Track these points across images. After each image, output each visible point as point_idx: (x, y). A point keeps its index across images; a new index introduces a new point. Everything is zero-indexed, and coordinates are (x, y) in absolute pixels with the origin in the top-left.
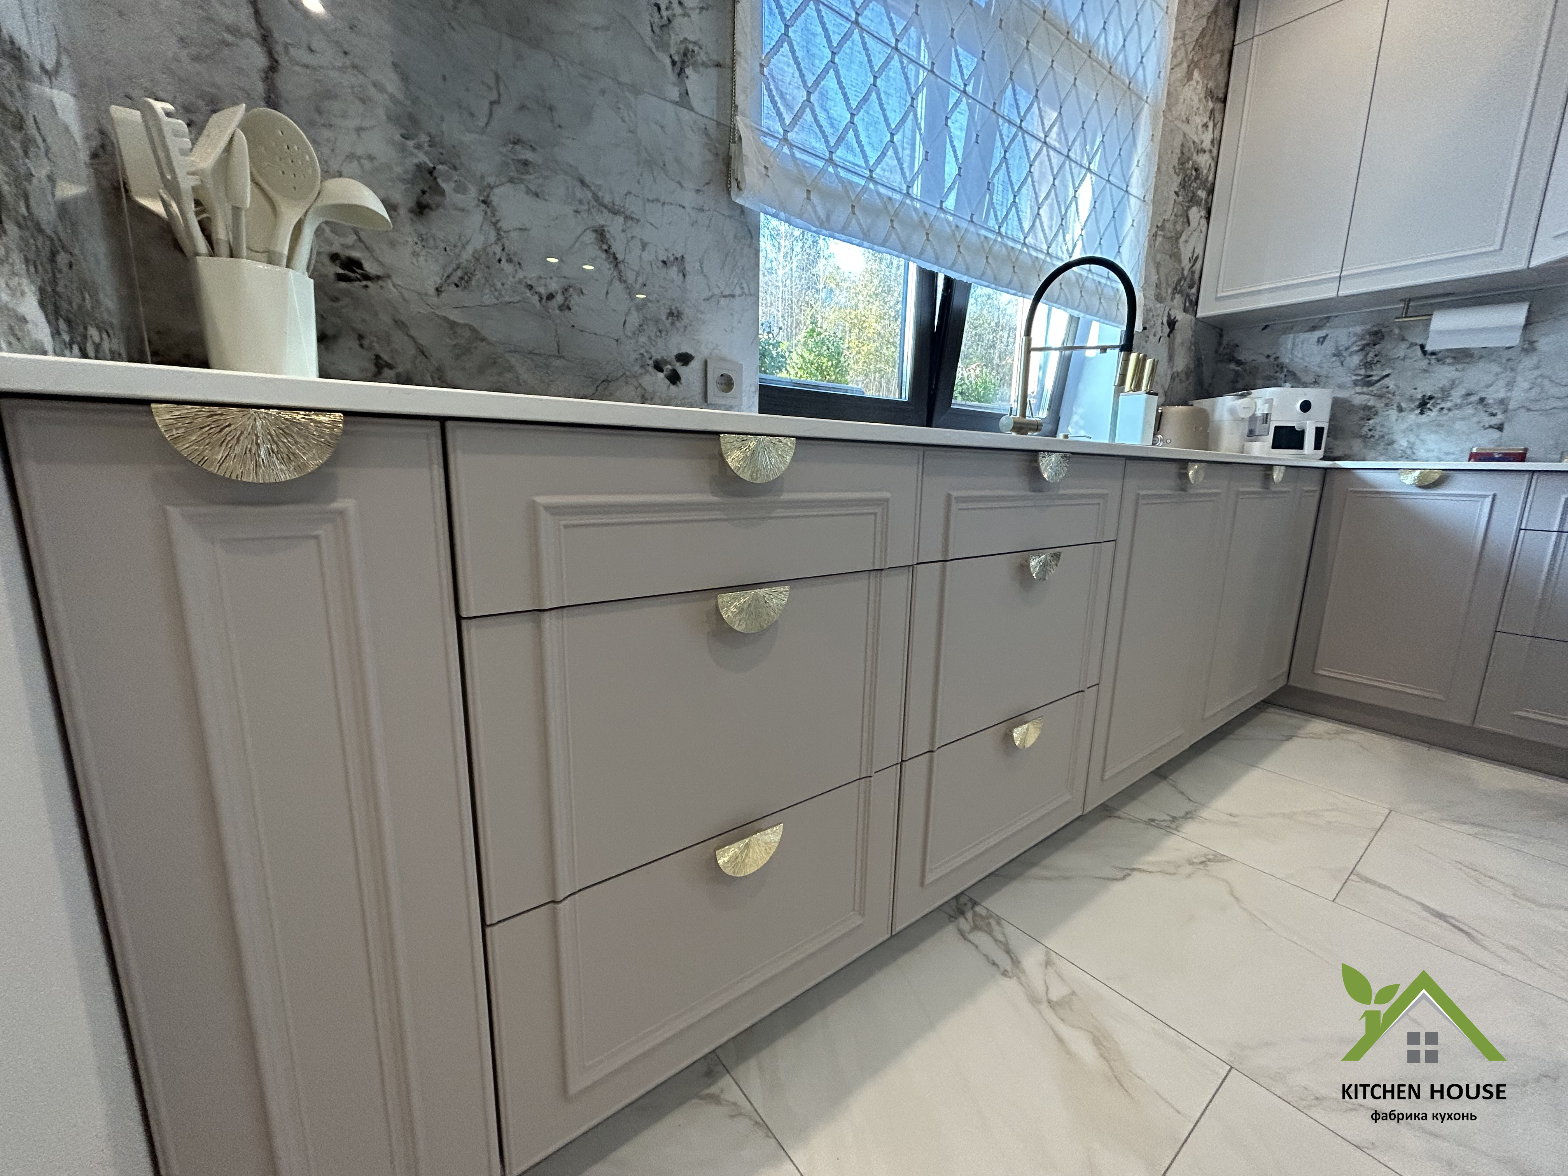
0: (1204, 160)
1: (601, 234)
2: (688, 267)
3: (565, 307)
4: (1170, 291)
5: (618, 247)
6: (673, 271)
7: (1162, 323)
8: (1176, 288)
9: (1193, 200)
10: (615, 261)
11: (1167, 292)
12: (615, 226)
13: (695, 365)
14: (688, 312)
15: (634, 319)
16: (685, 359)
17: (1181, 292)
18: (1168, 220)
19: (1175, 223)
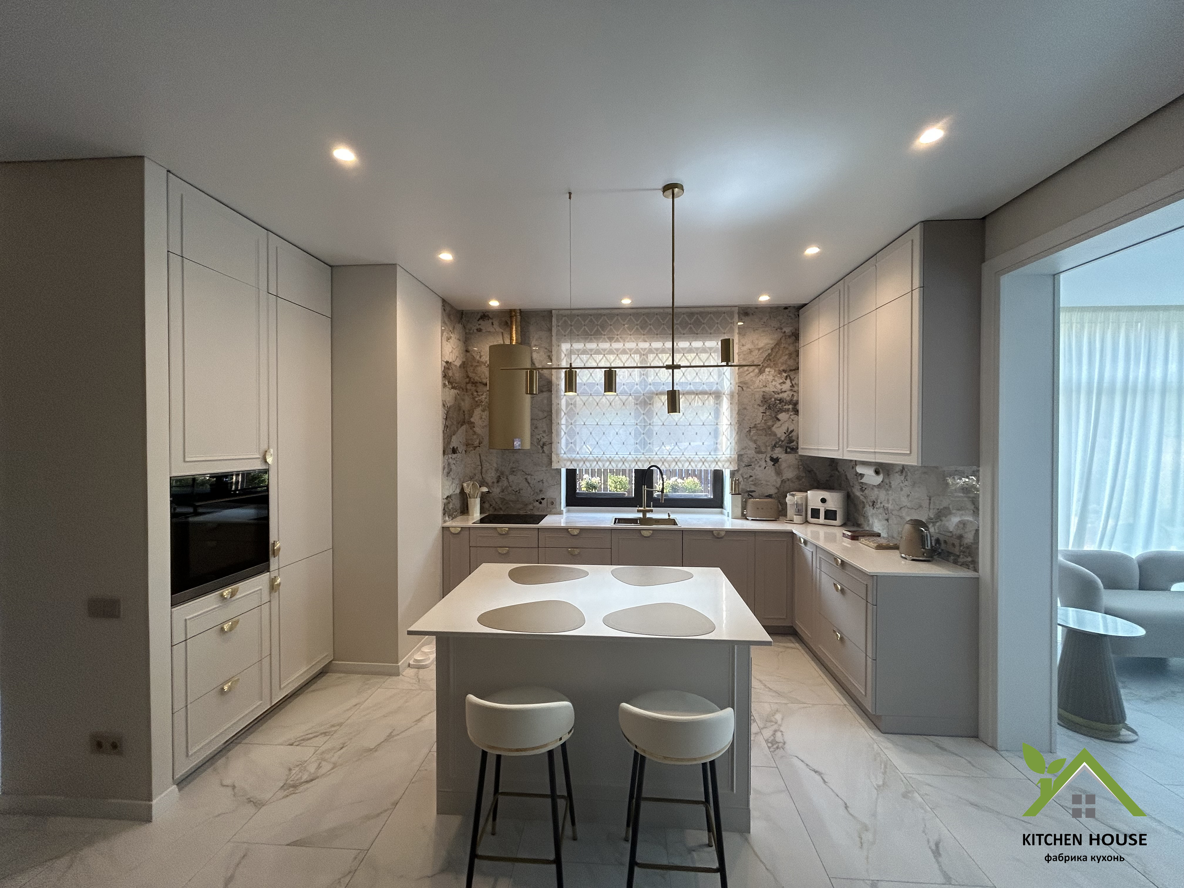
0: (784, 395)
1: (526, 479)
2: (544, 481)
3: (519, 493)
4: (769, 448)
5: (529, 481)
6: (541, 483)
7: (766, 461)
8: (775, 446)
9: (781, 411)
10: (529, 483)
11: (767, 449)
12: (529, 477)
13: (545, 500)
14: (544, 490)
15: (532, 493)
16: (543, 499)
17: (781, 446)
18: (758, 424)
19: (765, 423)
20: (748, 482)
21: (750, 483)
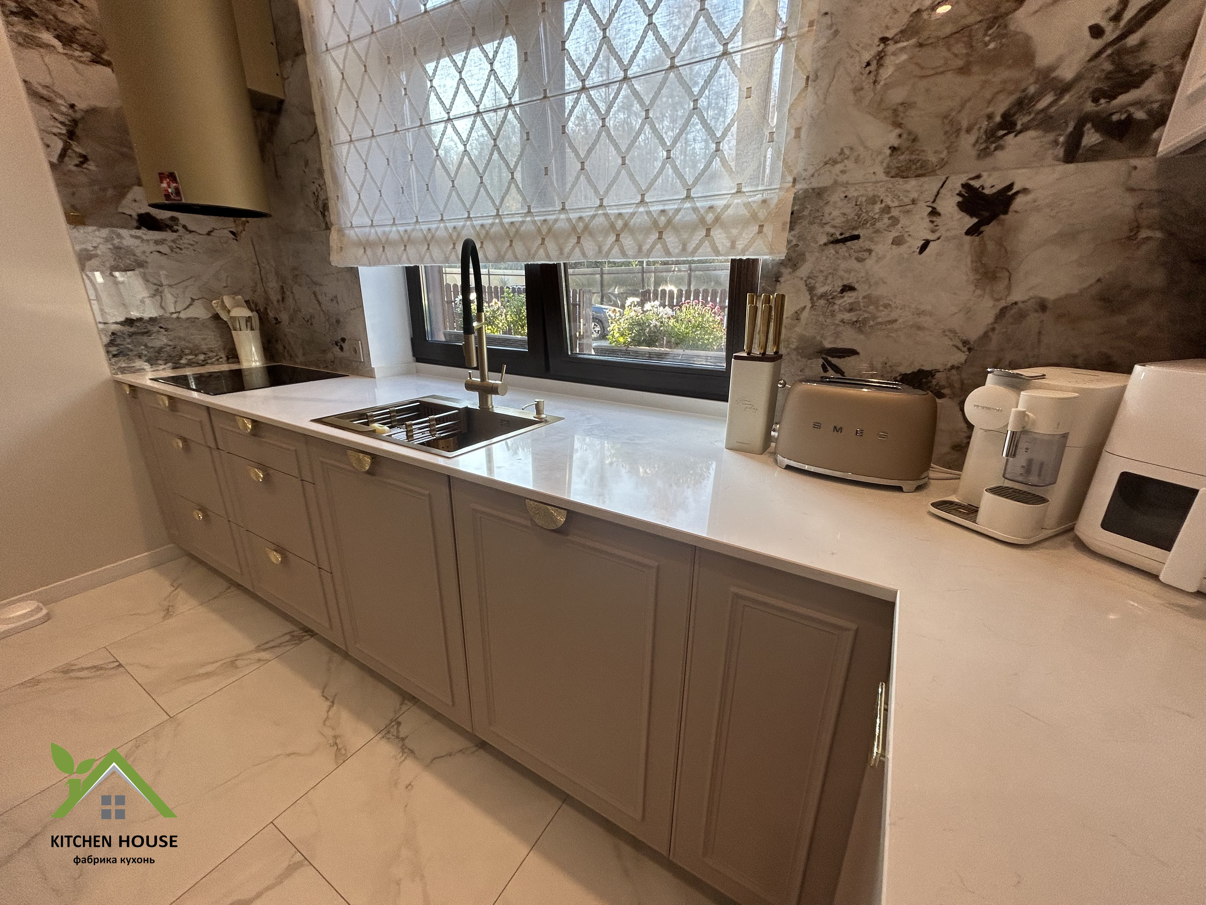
1: (315, 294)
2: (339, 300)
5: (319, 298)
6: (336, 303)
10: (320, 303)
13: (346, 342)
14: (341, 319)
15: (327, 326)
16: (343, 340)
20: (833, 314)
21: (840, 316)
